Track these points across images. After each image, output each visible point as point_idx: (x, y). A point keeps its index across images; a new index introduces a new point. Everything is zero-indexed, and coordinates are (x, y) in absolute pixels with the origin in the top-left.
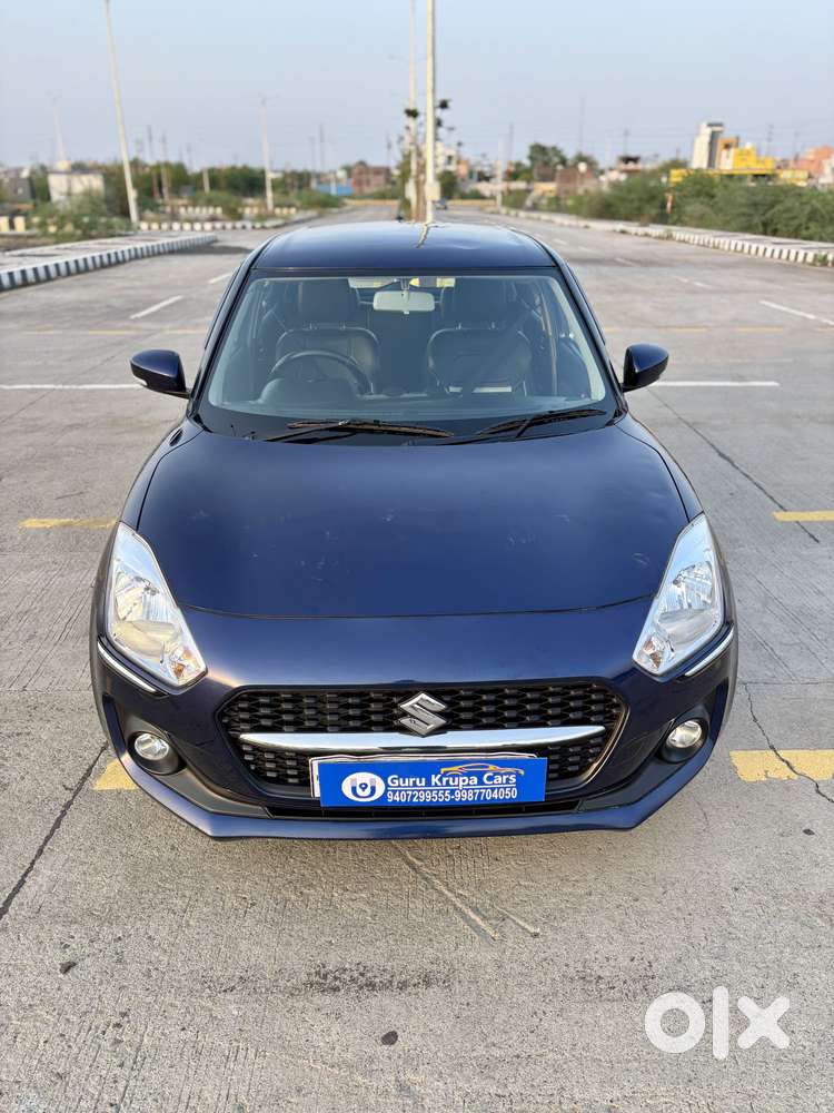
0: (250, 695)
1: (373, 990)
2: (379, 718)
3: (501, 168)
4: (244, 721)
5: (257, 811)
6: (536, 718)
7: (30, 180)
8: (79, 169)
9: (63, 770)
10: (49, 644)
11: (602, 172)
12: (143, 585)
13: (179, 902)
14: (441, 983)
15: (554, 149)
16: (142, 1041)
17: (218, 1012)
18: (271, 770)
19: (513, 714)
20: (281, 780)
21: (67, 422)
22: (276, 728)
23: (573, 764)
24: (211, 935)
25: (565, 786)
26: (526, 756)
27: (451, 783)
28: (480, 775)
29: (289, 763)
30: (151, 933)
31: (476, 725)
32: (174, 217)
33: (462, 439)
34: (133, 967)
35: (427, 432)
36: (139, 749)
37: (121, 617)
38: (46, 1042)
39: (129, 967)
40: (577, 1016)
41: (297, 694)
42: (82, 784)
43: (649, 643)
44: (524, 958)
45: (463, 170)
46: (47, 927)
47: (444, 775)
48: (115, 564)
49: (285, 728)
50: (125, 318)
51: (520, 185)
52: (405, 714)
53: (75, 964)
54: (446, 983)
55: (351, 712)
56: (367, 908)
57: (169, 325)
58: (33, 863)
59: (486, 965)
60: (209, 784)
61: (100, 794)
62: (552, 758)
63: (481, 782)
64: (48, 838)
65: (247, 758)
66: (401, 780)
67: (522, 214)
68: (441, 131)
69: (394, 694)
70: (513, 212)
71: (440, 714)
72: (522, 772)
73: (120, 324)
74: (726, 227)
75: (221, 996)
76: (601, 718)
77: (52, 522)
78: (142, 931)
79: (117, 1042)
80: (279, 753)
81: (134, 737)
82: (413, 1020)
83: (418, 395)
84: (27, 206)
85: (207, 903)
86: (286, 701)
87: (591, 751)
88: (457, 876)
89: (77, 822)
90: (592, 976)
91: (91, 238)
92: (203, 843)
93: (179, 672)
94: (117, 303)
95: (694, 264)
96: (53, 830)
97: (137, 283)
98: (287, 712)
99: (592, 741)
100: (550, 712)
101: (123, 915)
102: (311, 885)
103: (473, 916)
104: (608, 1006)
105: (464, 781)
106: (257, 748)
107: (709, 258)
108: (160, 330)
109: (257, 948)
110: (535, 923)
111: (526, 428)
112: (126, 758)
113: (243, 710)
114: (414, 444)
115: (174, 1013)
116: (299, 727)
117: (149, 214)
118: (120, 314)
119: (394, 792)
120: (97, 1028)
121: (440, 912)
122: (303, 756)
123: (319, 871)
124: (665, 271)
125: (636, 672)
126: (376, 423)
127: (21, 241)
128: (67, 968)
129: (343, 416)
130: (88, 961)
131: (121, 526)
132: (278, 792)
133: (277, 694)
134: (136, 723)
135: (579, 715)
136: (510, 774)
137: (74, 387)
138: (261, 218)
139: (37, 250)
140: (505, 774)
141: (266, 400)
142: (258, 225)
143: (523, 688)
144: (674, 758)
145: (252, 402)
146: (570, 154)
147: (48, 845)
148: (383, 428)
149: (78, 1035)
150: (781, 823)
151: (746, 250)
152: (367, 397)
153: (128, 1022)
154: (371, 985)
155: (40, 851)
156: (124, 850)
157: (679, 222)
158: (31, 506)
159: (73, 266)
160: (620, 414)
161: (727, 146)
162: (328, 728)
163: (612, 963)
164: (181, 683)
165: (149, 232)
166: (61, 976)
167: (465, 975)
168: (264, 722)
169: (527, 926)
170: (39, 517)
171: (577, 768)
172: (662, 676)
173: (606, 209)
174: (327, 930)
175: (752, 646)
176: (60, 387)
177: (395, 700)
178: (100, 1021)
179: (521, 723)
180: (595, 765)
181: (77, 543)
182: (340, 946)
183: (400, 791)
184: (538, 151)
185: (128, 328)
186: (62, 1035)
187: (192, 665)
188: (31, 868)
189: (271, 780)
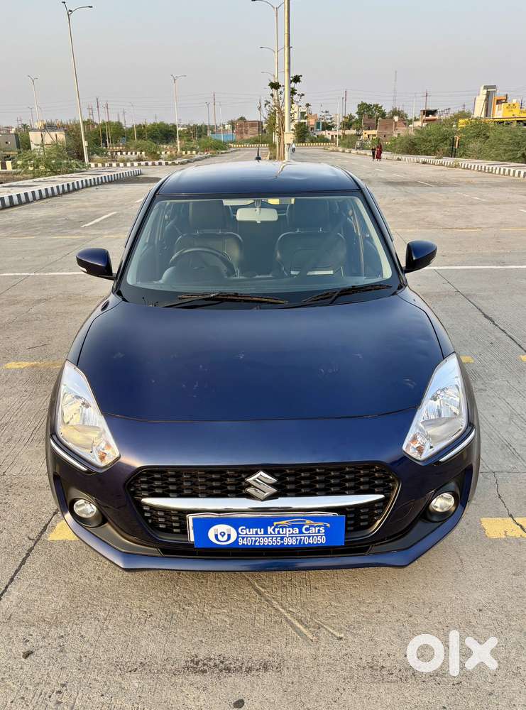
0: (148, 472)
1: (229, 672)
2: (233, 488)
3: (338, 120)
4: (144, 490)
5: (154, 552)
6: (337, 489)
7: (16, 135)
8: (49, 127)
9: (28, 527)
10: (20, 445)
11: (411, 122)
12: (81, 401)
13: (102, 614)
14: (274, 669)
15: (377, 106)
16: (75, 702)
17: (125, 685)
18: (162, 523)
19: (322, 486)
20: (169, 530)
21: (36, 297)
22: (165, 495)
23: (364, 520)
24: (123, 635)
25: (358, 536)
26: (331, 514)
27: (281, 532)
28: (300, 527)
29: (173, 518)
30: (83, 633)
31: (298, 493)
32: (113, 159)
33: (292, 305)
34: (70, 655)
35: (270, 300)
36: (77, 510)
37: (66, 422)
38: (12, 702)
39: (68, 655)
40: (366, 692)
41: (178, 472)
42: (40, 536)
43: (414, 439)
44: (332, 653)
45: (312, 122)
46: (15, 629)
47: (276, 527)
48: (63, 389)
49: (171, 495)
50: (79, 227)
51: (353, 132)
52: (250, 485)
53: (32, 652)
54: (279, 669)
55: (214, 484)
56: (227, 619)
57: (106, 232)
58: (7, 587)
59: (306, 657)
60: (122, 533)
61: (52, 543)
62: (349, 516)
63: (301, 532)
64: (17, 571)
65: (146, 515)
66: (248, 530)
67: (354, 151)
68: (295, 97)
69: (242, 472)
70: (347, 151)
71: (273, 485)
72: (329, 525)
73: (75, 231)
74: (497, 158)
75: (128, 674)
76: (381, 489)
77: (25, 364)
78: (77, 632)
79: (59, 703)
80: (167, 512)
81: (74, 501)
82: (255, 693)
83: (267, 276)
84: (14, 153)
85: (120, 615)
86: (172, 476)
87: (376, 512)
88: (289, 599)
89: (37, 561)
90: (377, 666)
91: (56, 173)
92: (119, 575)
93: (102, 458)
94: (71, 217)
95: (473, 184)
96: (20, 566)
97: (87, 204)
98: (172, 484)
99: (376, 505)
100: (347, 485)
101: (65, 621)
102: (190, 604)
103: (298, 625)
104: (387, 686)
105: (289, 531)
106: (153, 509)
107: (484, 180)
108: (101, 235)
109: (152, 645)
110: (340, 630)
111: (336, 298)
112: (68, 516)
113: (143, 482)
114: (261, 308)
115: (97, 685)
116: (180, 494)
117: (96, 157)
118: (75, 224)
119: (243, 538)
120: (45, 694)
121: (276, 622)
122: (182, 513)
123: (196, 595)
124: (452, 189)
125: (405, 459)
126: (236, 295)
127: (10, 176)
128: (27, 655)
129: (214, 290)
130: (41, 651)
131: (67, 363)
132: (167, 538)
133: (166, 472)
134: (74, 492)
135: (367, 487)
136: (320, 526)
137: (42, 274)
138: (172, 158)
139: (20, 183)
140: (317, 526)
141: (165, 281)
142: (170, 163)
143: (327, 468)
144: (435, 519)
145: (156, 282)
146: (387, 109)
147: (17, 576)
148: (240, 298)
149: (33, 698)
150: (514, 567)
151: (511, 174)
152: (232, 278)
153: (66, 690)
154: (228, 669)
155: (12, 580)
156: (67, 580)
157: (464, 155)
158: (11, 354)
159: (44, 193)
160: (402, 287)
161: (499, 102)
162: (199, 495)
163: (392, 657)
164: (103, 464)
165: (96, 169)
166: (23, 660)
167: (291, 664)
168: (157, 491)
169: (335, 633)
170: (17, 361)
171: (366, 523)
172: (423, 461)
173: (412, 147)
174: (200, 633)
175: (500, 447)
176: (33, 274)
177: (243, 476)
178: (48, 689)
179: (328, 493)
180: (379, 522)
181: (41, 377)
182: (208, 644)
183: (247, 538)
184: (364, 108)
185: (79, 234)
186: (22, 698)
187: (111, 453)
188: (5, 590)
189: (162, 530)
